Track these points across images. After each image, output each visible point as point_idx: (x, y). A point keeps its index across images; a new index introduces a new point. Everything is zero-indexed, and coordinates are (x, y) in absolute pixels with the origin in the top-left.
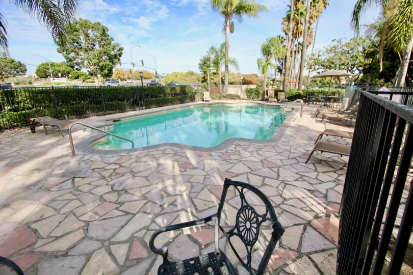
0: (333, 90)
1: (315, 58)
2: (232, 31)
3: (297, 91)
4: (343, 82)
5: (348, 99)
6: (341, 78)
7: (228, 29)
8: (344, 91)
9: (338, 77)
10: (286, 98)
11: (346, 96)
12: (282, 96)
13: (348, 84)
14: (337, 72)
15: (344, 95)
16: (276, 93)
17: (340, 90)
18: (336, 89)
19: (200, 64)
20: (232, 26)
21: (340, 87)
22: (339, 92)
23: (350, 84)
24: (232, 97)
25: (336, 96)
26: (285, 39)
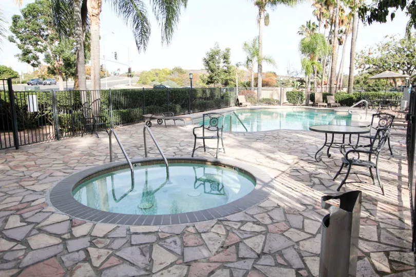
0: (388, 93)
1: (365, 56)
2: (266, 24)
3: (348, 95)
4: (399, 83)
5: (406, 102)
6: (396, 80)
7: (262, 21)
8: (401, 93)
9: (394, 79)
10: (336, 102)
11: (405, 99)
12: (331, 100)
13: (405, 87)
14: (393, 74)
15: (402, 98)
16: (325, 97)
17: (396, 92)
18: (393, 92)
19: (205, 59)
20: (267, 17)
21: (396, 90)
22: (395, 95)
23: (408, 87)
24: (269, 102)
25: (393, 100)
26: (317, 26)
